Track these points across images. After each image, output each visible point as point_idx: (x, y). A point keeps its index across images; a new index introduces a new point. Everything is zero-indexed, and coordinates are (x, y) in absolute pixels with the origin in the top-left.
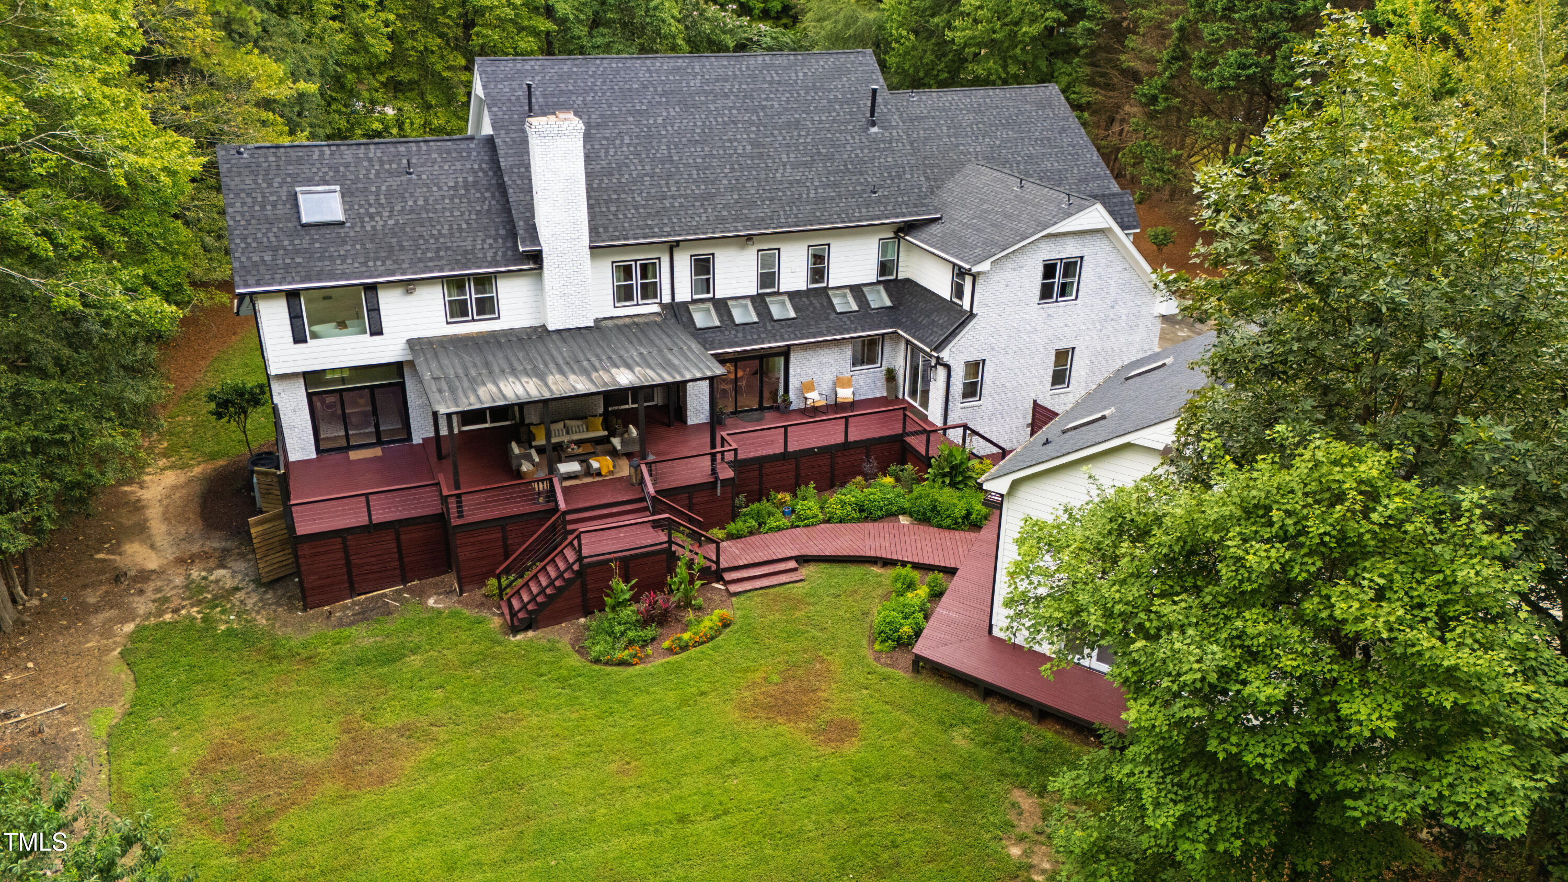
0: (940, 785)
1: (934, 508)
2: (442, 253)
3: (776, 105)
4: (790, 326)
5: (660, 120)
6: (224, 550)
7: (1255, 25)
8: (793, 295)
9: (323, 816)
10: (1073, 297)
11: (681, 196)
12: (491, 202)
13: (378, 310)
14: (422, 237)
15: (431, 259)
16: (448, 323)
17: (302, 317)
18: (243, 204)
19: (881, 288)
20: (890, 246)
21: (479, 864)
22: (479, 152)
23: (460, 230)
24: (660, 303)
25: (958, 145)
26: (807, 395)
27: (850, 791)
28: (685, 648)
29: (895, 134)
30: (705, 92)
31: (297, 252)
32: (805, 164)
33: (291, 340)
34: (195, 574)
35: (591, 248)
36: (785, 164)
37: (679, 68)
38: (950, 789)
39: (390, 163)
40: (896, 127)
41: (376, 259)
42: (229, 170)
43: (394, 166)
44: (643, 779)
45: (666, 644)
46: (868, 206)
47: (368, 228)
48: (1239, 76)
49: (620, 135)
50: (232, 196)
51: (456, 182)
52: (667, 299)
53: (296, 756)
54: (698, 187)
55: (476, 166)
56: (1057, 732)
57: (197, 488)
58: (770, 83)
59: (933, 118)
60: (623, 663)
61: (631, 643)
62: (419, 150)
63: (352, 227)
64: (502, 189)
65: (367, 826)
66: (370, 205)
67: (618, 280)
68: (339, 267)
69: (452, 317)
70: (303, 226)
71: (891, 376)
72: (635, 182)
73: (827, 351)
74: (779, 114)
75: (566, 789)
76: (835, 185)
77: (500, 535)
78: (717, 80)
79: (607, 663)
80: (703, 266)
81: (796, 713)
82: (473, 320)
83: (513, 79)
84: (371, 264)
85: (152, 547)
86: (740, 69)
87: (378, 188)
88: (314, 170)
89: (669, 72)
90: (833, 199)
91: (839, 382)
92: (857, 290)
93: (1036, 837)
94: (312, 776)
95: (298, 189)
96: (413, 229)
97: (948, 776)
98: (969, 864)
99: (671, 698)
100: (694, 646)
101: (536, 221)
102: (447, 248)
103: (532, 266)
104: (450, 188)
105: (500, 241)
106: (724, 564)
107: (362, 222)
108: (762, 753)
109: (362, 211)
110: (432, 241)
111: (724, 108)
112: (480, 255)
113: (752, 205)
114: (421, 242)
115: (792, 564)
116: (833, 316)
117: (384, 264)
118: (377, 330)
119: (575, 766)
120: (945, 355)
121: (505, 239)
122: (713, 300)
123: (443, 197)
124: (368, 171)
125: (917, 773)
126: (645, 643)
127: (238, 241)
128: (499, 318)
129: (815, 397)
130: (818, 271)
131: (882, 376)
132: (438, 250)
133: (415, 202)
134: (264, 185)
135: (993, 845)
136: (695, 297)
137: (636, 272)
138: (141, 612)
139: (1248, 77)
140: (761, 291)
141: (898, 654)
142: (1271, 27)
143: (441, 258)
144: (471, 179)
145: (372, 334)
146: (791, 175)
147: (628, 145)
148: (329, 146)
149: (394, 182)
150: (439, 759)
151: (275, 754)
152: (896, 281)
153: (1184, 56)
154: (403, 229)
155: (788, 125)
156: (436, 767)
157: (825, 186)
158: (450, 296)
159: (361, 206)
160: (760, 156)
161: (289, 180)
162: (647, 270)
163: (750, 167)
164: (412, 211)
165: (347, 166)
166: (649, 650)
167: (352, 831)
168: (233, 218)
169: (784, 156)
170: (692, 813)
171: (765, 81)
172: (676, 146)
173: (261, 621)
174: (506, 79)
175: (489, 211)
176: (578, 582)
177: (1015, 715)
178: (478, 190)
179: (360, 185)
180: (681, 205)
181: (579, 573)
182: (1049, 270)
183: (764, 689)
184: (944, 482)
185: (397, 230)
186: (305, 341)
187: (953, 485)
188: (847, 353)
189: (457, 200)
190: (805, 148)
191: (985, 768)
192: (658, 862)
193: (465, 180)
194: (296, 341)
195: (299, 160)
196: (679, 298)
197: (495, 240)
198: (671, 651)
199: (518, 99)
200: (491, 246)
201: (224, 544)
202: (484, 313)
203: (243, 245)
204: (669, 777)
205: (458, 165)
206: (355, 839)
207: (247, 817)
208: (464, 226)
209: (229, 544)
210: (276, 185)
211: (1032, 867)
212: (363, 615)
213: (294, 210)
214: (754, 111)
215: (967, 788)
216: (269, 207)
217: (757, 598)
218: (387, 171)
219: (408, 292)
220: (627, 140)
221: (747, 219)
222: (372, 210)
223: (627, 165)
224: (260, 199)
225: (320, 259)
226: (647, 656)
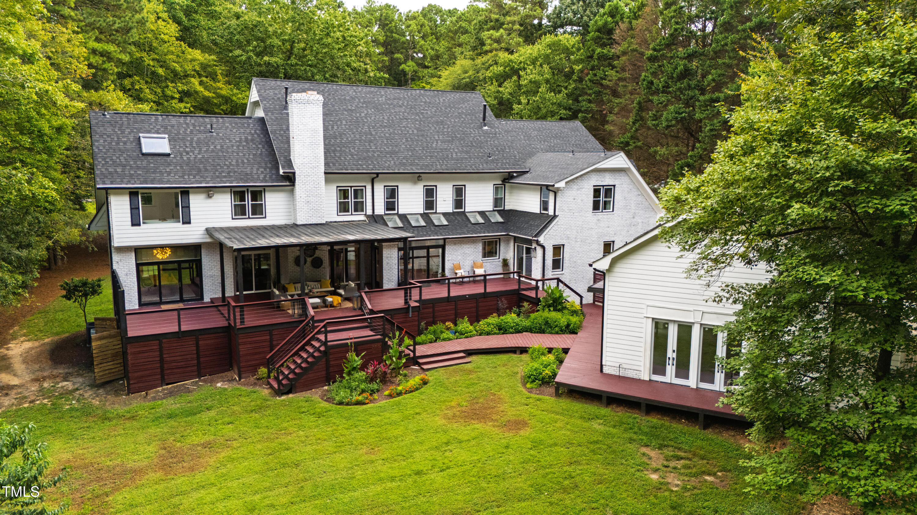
0: (592, 447)
1: (547, 323)
2: (231, 174)
3: (429, 113)
4: (445, 229)
5: (363, 115)
6: (67, 373)
7: (682, 93)
8: (445, 214)
9: (148, 490)
10: (611, 210)
11: (378, 151)
12: (261, 149)
13: (189, 207)
14: (219, 165)
15: (225, 177)
16: (233, 219)
17: (139, 208)
18: (105, 141)
19: (496, 213)
20: (499, 190)
21: (272, 506)
22: (254, 125)
23: (243, 162)
24: (365, 215)
25: (531, 145)
26: (457, 271)
27: (532, 452)
28: (399, 394)
29: (497, 130)
30: (388, 104)
31: (138, 168)
32: (449, 141)
33: (130, 223)
34: (46, 385)
35: (325, 173)
36: (437, 141)
37: (372, 92)
38: (600, 448)
39: (200, 126)
40: (498, 128)
41: (189, 175)
42: (97, 123)
43: (202, 128)
44: (385, 456)
45: (387, 393)
46: (487, 163)
47: (185, 158)
48: (677, 118)
49: (340, 120)
50: (98, 136)
51: (241, 139)
52: (369, 212)
53: (125, 463)
54: (388, 148)
55: (253, 132)
56: (659, 419)
57: (48, 347)
58: (425, 102)
59: (515, 132)
60: (358, 403)
61: (363, 391)
62: (218, 121)
63: (175, 157)
64: (269, 143)
65: (183, 493)
66: (187, 147)
67: (340, 199)
68: (166, 178)
69: (235, 215)
70: (143, 154)
71: (505, 263)
72: (350, 142)
73: (468, 246)
74: (432, 117)
75: (331, 464)
76: (467, 152)
77: (268, 337)
78: (395, 99)
79: (347, 404)
80: (392, 194)
81: (484, 418)
82: (249, 218)
83: (275, 89)
84: (186, 177)
85: (15, 375)
86: (407, 95)
87: (192, 139)
88: (152, 127)
89: (366, 93)
90: (466, 158)
91: (475, 265)
92: (482, 214)
93: (665, 469)
94: (138, 472)
95: (141, 135)
96: (213, 160)
97: (597, 442)
98: (625, 483)
99: (396, 417)
100: (405, 393)
101: (292, 158)
102: (235, 172)
103: (288, 184)
104: (237, 141)
105: (268, 170)
106: (417, 354)
107: (181, 155)
108: (466, 438)
109: (181, 149)
110: (225, 167)
111: (400, 112)
112: (256, 177)
113: (420, 158)
114: (219, 167)
115: (462, 355)
116: (470, 225)
117: (194, 177)
118: (187, 221)
119: (335, 452)
120: (541, 239)
121: (271, 169)
122: (397, 214)
123: (233, 146)
124: (186, 129)
125: (574, 442)
126: (373, 392)
127: (100, 160)
128: (265, 217)
129: (461, 273)
130: (459, 203)
131: (501, 264)
132: (229, 173)
133: (215, 147)
134: (119, 132)
135: (638, 474)
136: (387, 212)
137: (351, 194)
138: (6, 404)
139: (681, 118)
140: (426, 212)
141: (543, 388)
142: (691, 93)
143: (231, 176)
144: (249, 138)
145: (184, 223)
146: (441, 145)
147: (345, 125)
148: (162, 115)
149: (202, 136)
150: (235, 456)
151: (109, 463)
152: (504, 210)
153: (642, 119)
154: (207, 160)
155: (437, 123)
156: (232, 460)
157: (461, 152)
158: (235, 201)
159: (180, 147)
160: (423, 136)
161: (135, 131)
162: (358, 193)
163: (417, 141)
164: (213, 151)
165: (173, 126)
166: (376, 396)
167: (172, 496)
168: (98, 148)
169: (436, 137)
170: (425, 469)
171: (422, 101)
172: (373, 127)
173: (96, 402)
174: (271, 88)
175: (261, 154)
176: (324, 360)
177: (629, 412)
178: (254, 144)
179: (180, 136)
180: (378, 156)
181: (325, 353)
182: (597, 192)
183: (458, 409)
184: (550, 310)
185: (203, 160)
186: (139, 225)
187: (555, 310)
188: (479, 247)
189: (241, 148)
190: (448, 133)
191: (619, 437)
192: (406, 495)
193: (246, 138)
194: (133, 225)
195: (142, 121)
196: (376, 212)
197: (265, 169)
198: (391, 396)
199: (279, 98)
200: (262, 172)
201: (66, 370)
202: (256, 214)
203: (103, 162)
204: (404, 453)
205: (242, 130)
206: (176, 500)
207: (89, 496)
208: (246, 161)
209: (71, 370)
210: (126, 133)
211: (669, 483)
212: (171, 394)
213: (138, 146)
214: (417, 114)
215: (610, 447)
216: (121, 144)
217: (442, 371)
218: (198, 130)
219: (209, 197)
220: (344, 122)
221: (418, 165)
222: (188, 149)
223: (345, 135)
224: (116, 139)
225: (154, 172)
226: (374, 399)
